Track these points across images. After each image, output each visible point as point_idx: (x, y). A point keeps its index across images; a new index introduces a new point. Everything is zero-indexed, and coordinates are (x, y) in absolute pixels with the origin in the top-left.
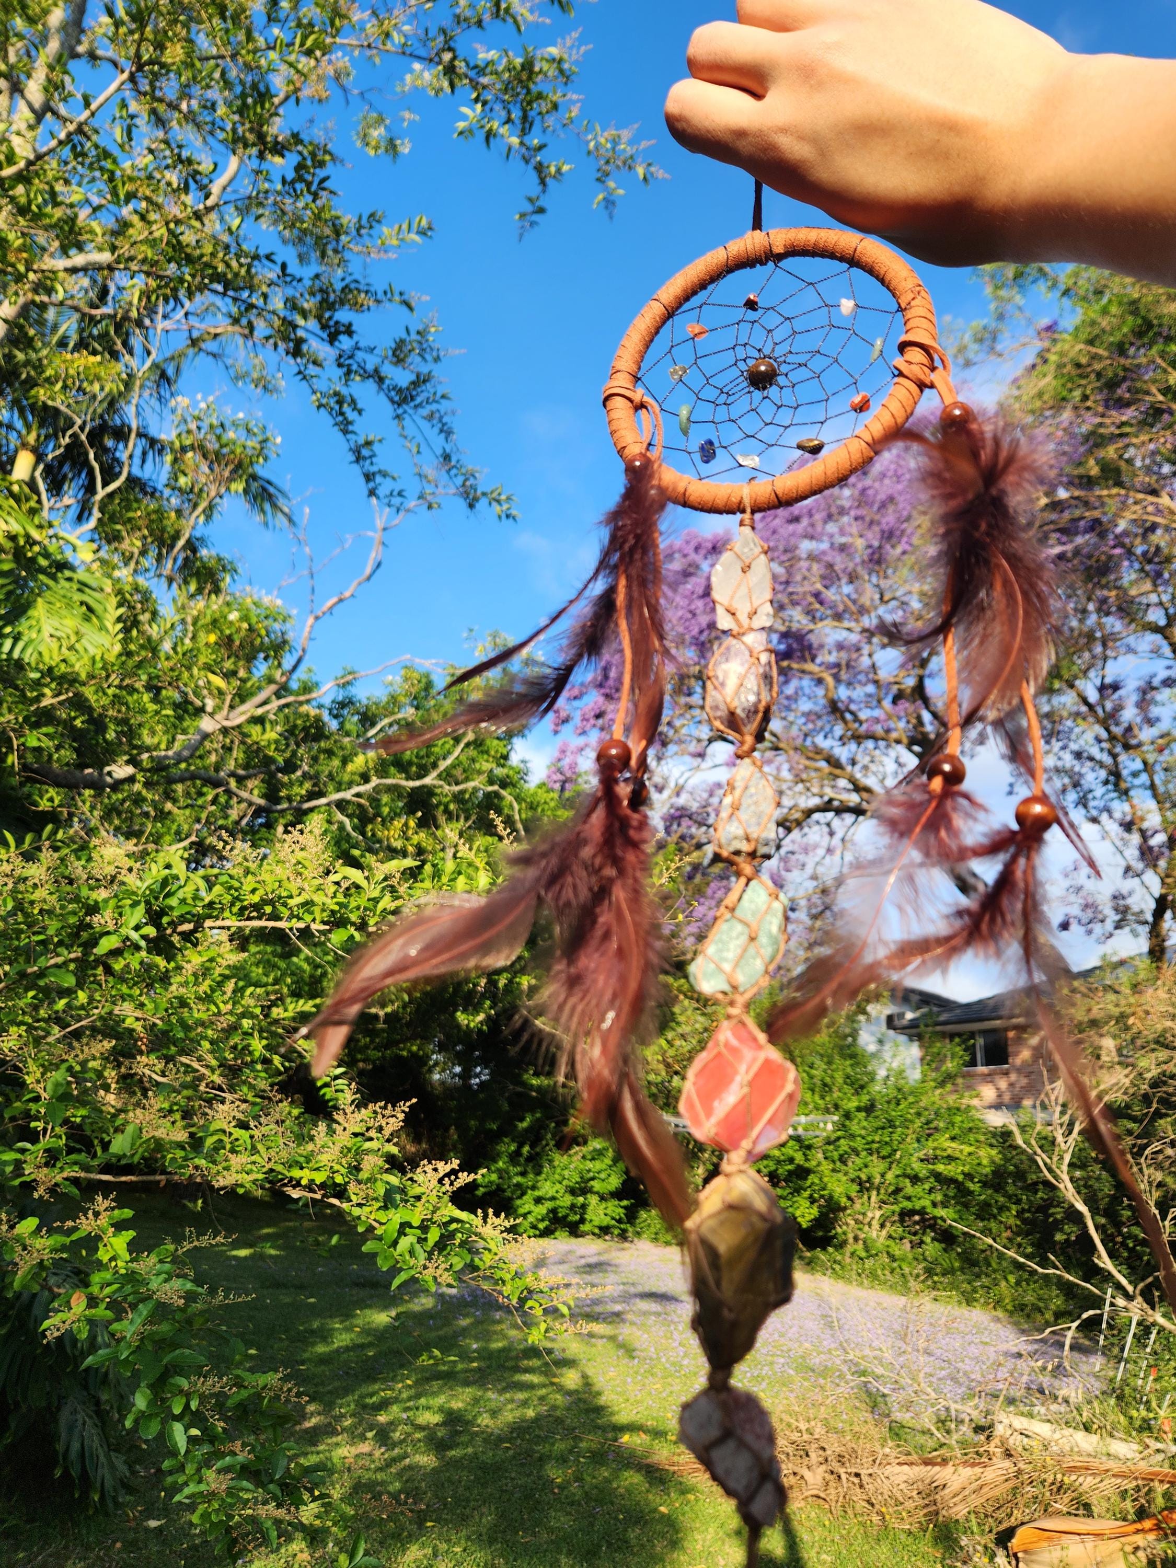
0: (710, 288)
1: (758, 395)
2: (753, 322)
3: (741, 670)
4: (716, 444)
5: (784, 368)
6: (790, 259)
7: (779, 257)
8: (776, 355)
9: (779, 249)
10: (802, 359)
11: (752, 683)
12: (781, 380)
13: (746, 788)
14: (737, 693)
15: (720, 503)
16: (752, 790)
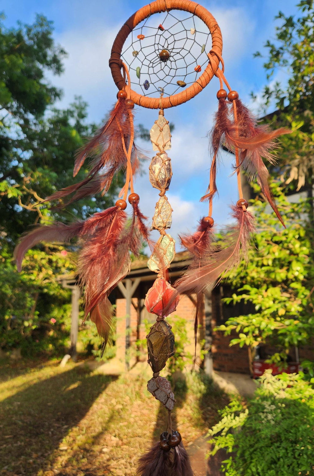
0: (145, 20)
1: (163, 64)
2: (161, 35)
3: (159, 167)
4: (150, 82)
5: (172, 54)
6: (173, 10)
7: (169, 10)
8: (169, 49)
9: (169, 7)
10: (178, 51)
11: (163, 171)
12: (171, 58)
13: (162, 206)
14: (158, 175)
15: (152, 105)
16: (164, 207)
